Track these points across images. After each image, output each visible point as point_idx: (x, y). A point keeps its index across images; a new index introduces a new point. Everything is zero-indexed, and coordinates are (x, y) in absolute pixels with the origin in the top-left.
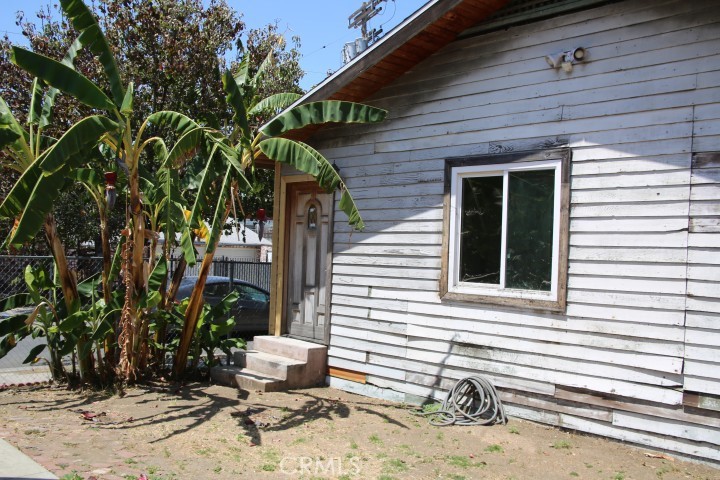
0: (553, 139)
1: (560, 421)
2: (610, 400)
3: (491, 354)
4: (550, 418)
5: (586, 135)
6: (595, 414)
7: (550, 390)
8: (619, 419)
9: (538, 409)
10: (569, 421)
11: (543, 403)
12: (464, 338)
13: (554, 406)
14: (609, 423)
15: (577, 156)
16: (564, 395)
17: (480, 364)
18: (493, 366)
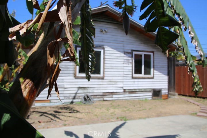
0: (101, 45)
1: (104, 99)
2: (112, 93)
3: (88, 89)
4: (102, 99)
5: (108, 46)
6: (110, 96)
7: (102, 94)
8: (114, 96)
9: (99, 98)
10: (105, 99)
11: (100, 97)
12: (81, 86)
13: (102, 97)
14: (112, 97)
15: (106, 49)
16: (104, 94)
17: (86, 91)
18: (89, 91)
